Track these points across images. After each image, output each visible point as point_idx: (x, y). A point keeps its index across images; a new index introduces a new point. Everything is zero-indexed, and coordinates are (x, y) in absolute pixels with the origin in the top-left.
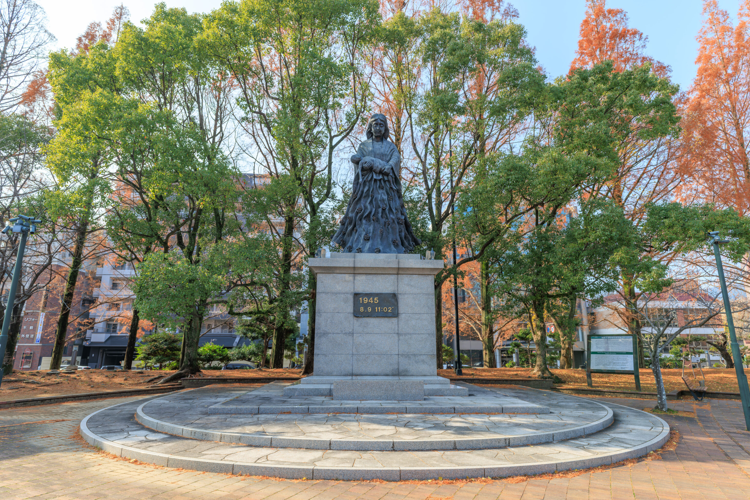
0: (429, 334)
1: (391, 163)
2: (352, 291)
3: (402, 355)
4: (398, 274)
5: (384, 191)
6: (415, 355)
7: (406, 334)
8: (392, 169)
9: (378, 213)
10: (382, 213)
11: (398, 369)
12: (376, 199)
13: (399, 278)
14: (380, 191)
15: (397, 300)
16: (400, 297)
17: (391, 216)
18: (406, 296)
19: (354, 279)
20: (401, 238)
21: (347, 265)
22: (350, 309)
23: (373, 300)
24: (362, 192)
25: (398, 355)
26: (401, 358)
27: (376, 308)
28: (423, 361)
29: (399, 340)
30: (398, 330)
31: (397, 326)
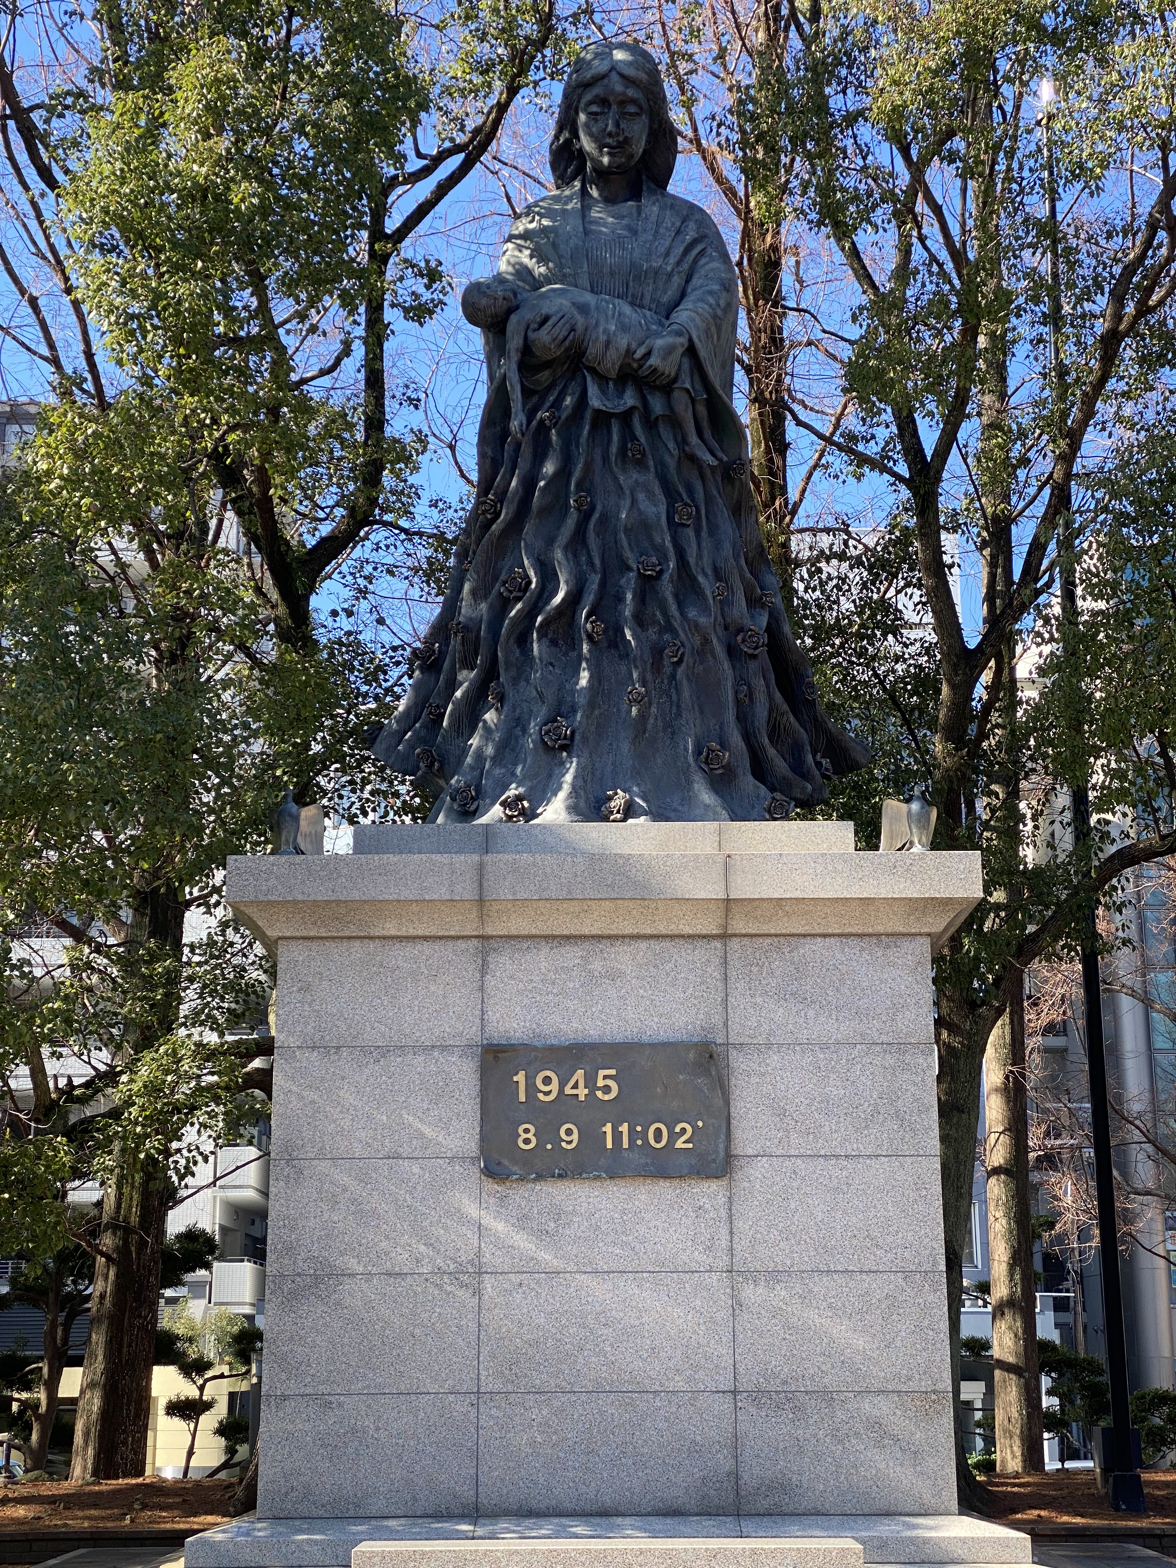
0: (907, 1275)
1: (683, 315)
2: (472, 1032)
3: (758, 1395)
4: (724, 937)
5: (651, 478)
6: (827, 1396)
7: (774, 1276)
8: (691, 350)
9: (620, 599)
10: (641, 598)
11: (735, 1475)
12: (604, 519)
13: (735, 962)
14: (628, 478)
15: (723, 1087)
16: (739, 1062)
17: (692, 613)
18: (774, 1059)
19: (484, 969)
20: (748, 736)
22: (464, 1134)
23: (590, 1082)
24: (529, 484)
25: (735, 1392)
26: (753, 1410)
27: (608, 1128)
28: (876, 1425)
29: (737, 1305)
30: (731, 1249)
31: (724, 1232)
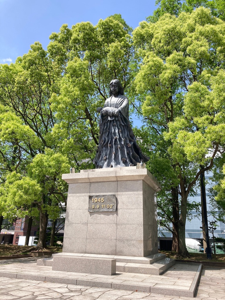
0: (138, 225)
3: (119, 240)
4: (117, 181)
5: (116, 127)
6: (127, 240)
7: (122, 225)
8: (120, 112)
9: (113, 142)
11: (116, 250)
12: (111, 133)
13: (119, 184)
14: (114, 127)
15: (116, 200)
17: (121, 143)
18: (123, 196)
19: (90, 186)
20: (130, 157)
21: (84, 177)
22: (87, 207)
23: (101, 200)
25: (116, 239)
26: (118, 242)
27: (102, 205)
28: (133, 245)
29: (117, 228)
30: (117, 221)
31: (116, 219)
